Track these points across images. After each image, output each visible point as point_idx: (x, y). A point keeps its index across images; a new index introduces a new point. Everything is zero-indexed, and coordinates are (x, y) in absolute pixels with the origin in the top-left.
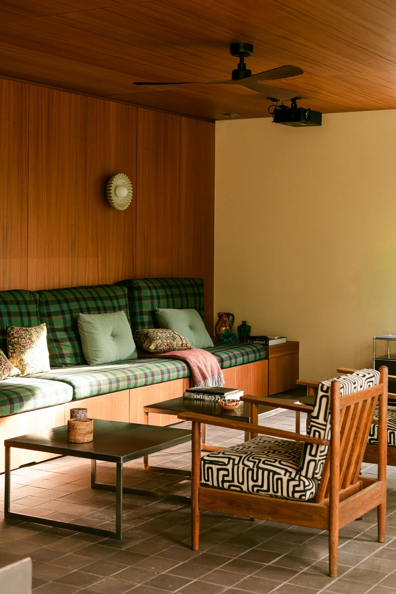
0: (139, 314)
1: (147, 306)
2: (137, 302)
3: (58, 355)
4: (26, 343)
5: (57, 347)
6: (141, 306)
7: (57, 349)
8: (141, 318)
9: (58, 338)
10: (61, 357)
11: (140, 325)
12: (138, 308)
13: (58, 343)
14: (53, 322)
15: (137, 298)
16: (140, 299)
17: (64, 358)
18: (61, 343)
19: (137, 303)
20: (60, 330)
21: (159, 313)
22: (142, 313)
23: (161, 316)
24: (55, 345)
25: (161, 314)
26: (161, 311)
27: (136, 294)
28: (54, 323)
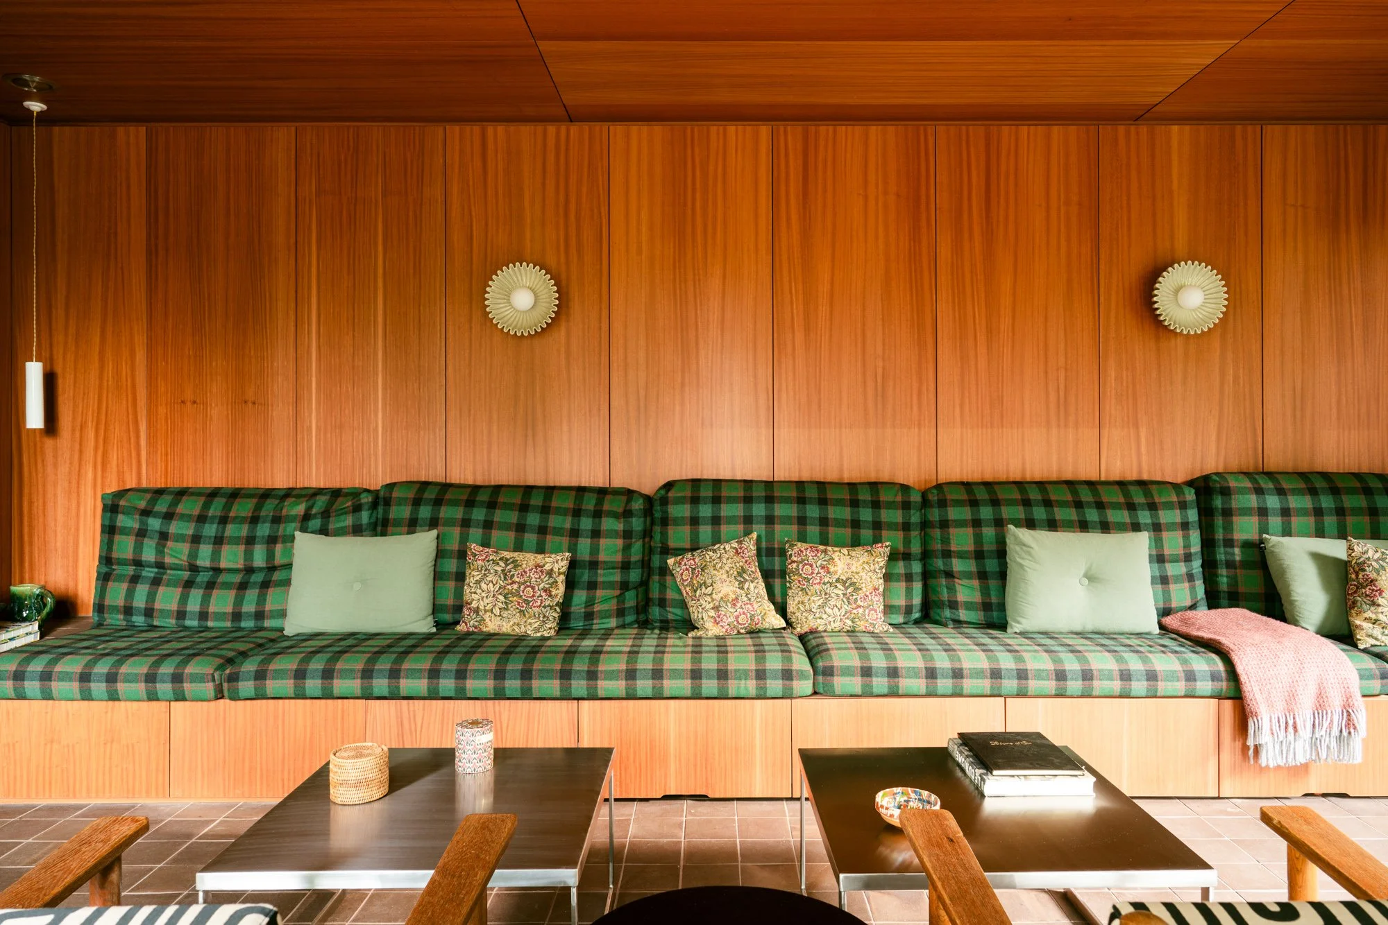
0: (1221, 543)
1: (1245, 529)
2: (1220, 518)
3: (947, 603)
4: (813, 573)
5: (947, 588)
6: (1228, 527)
7: (945, 590)
8: (1226, 553)
9: (954, 570)
10: (951, 608)
11: (1224, 566)
12: (1221, 530)
13: (950, 580)
14: (949, 538)
15: (1220, 511)
16: (1228, 513)
17: (957, 609)
18: (957, 580)
19: (1219, 521)
20: (961, 555)
21: (1269, 546)
22: (1229, 543)
23: (1272, 552)
24: (944, 583)
25: (1272, 549)
26: (1273, 543)
27: (1218, 502)
28: (952, 541)
